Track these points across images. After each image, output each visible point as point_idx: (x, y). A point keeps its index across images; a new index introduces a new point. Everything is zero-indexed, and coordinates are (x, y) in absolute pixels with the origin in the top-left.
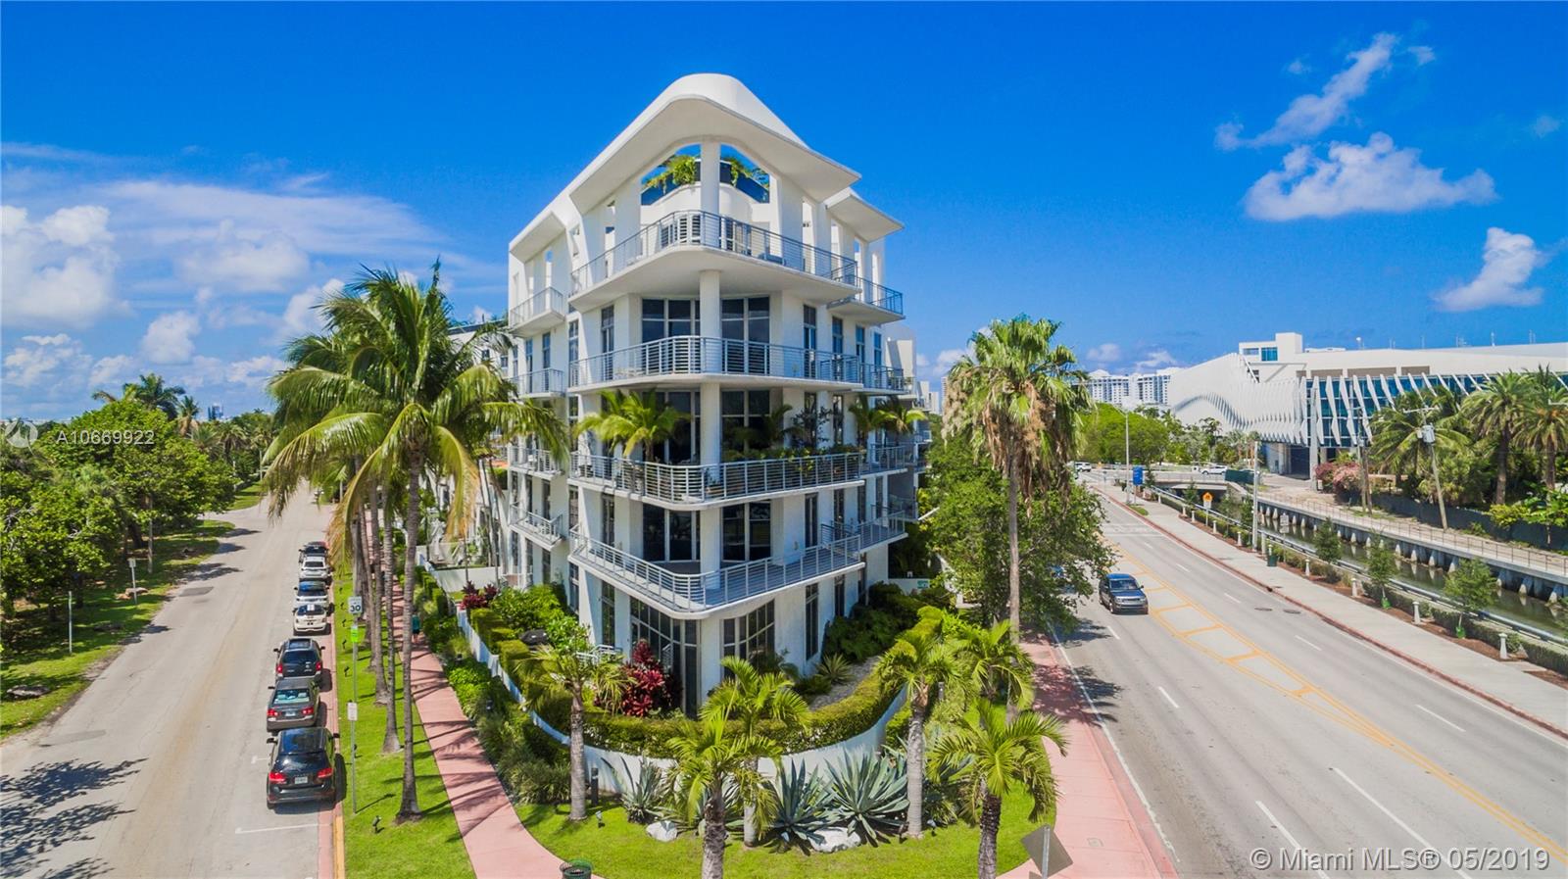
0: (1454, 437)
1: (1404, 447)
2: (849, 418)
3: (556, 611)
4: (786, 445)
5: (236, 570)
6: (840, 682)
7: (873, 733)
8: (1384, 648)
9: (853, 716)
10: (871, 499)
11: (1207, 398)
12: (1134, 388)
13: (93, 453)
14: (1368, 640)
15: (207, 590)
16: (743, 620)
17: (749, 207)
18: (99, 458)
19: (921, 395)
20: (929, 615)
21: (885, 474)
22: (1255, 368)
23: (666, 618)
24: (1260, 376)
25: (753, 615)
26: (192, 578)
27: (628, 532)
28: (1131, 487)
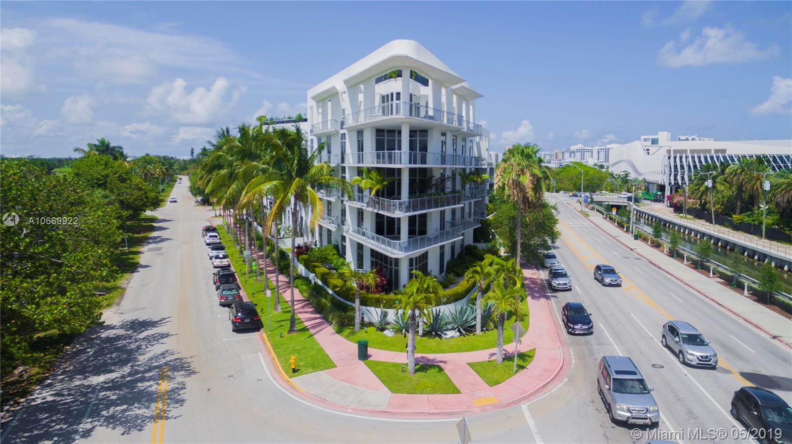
0: (723, 185)
1: (702, 188)
2: (458, 178)
3: (336, 256)
4: (433, 191)
5: (170, 239)
6: (453, 284)
7: (464, 300)
8: (668, 273)
9: (457, 293)
10: (467, 210)
11: (625, 161)
12: (595, 154)
13: (96, 183)
14: (664, 270)
15: (160, 249)
16: (416, 258)
17: (419, 88)
18: (99, 186)
19: (491, 160)
20: (489, 258)
21: (473, 201)
22: (648, 148)
23: (386, 257)
24: (650, 152)
25: (420, 256)
26: (149, 243)
27: (369, 224)
28: (583, 204)
